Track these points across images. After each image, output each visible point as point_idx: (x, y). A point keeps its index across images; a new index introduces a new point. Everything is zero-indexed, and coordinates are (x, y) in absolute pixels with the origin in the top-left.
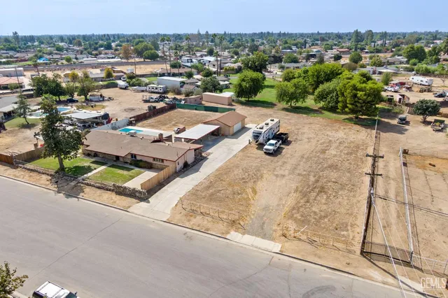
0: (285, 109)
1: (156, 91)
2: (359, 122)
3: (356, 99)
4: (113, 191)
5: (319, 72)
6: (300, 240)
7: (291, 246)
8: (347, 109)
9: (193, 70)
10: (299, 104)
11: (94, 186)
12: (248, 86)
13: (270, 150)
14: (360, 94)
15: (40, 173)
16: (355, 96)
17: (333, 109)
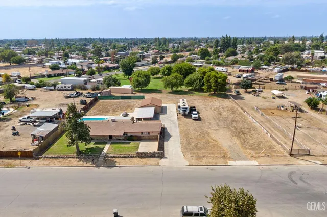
0: (170, 93)
1: (65, 89)
2: (218, 96)
3: (217, 83)
4: (136, 157)
5: (181, 69)
6: (261, 157)
7: (261, 160)
8: (211, 89)
9: (70, 70)
10: (179, 89)
11: (120, 157)
12: (143, 80)
13: (196, 117)
14: (219, 80)
15: (64, 158)
16: (216, 81)
17: (200, 90)
